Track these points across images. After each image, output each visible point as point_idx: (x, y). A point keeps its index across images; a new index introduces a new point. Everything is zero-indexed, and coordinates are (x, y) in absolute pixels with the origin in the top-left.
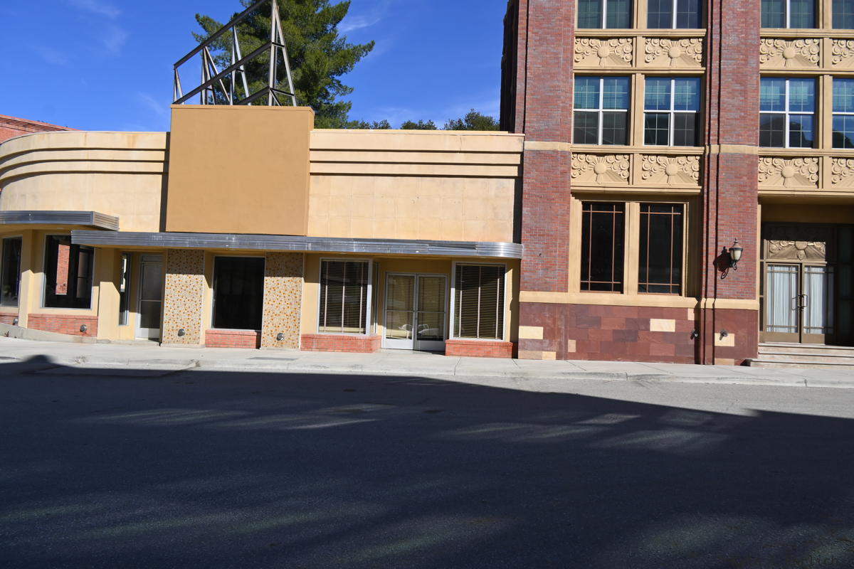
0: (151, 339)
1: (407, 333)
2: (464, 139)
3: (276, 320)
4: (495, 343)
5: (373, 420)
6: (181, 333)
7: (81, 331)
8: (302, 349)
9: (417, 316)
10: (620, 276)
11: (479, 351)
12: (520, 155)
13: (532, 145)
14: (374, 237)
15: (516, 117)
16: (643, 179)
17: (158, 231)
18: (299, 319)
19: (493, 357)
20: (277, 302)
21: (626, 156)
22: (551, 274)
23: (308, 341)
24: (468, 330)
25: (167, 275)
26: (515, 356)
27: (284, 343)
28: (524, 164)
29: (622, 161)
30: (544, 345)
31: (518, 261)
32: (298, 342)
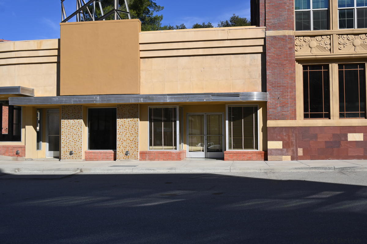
0: (55, 157)
1: (201, 148)
2: (230, 32)
3: (125, 144)
4: (254, 152)
5: (183, 200)
6: (71, 153)
7: (16, 154)
8: (140, 160)
9: (206, 138)
10: (328, 109)
11: (244, 157)
12: (263, 39)
13: (270, 33)
14: (179, 93)
15: (260, 17)
16: (339, 49)
17: (56, 96)
18: (138, 143)
19: (253, 160)
20: (125, 133)
21: (328, 36)
22: (286, 109)
23: (144, 155)
24: (237, 145)
25: (62, 120)
26: (266, 159)
27: (130, 157)
28: (266, 44)
29: (326, 39)
30: (283, 152)
31: (265, 103)
32: (138, 156)
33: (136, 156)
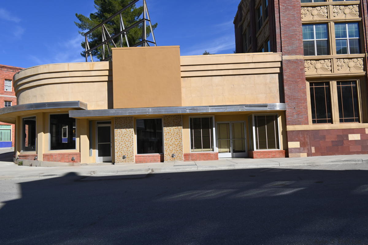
1: (228, 150)
2: (254, 57)
3: (171, 148)
4: (277, 151)
6: (124, 158)
7: (72, 160)
8: (184, 161)
9: (232, 142)
10: (331, 116)
11: (269, 155)
12: (280, 63)
13: (286, 57)
14: (214, 105)
15: (277, 45)
16: (338, 70)
17: (107, 109)
18: (182, 146)
19: (276, 158)
20: (171, 139)
21: (329, 60)
22: (301, 117)
23: (187, 157)
24: (262, 145)
25: (115, 130)
26: (287, 156)
27: (176, 158)
28: (283, 66)
29: (328, 62)
30: (301, 150)
31: (285, 112)
32: (182, 158)
33: (181, 158)
